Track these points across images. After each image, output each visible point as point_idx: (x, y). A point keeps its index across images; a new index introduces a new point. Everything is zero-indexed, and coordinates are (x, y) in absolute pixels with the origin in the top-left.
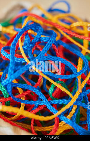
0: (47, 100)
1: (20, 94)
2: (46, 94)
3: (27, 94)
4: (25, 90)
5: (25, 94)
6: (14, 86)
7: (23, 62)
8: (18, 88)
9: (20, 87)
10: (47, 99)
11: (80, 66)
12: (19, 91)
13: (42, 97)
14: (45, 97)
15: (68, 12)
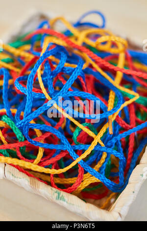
0: (70, 146)
1: (38, 136)
2: (69, 137)
3: (47, 136)
4: (43, 132)
5: (45, 137)
6: (30, 127)
7: (43, 97)
8: (35, 130)
9: (37, 129)
10: (71, 144)
11: (111, 106)
12: (37, 133)
13: (65, 141)
14: (67, 141)
15: (103, 26)
